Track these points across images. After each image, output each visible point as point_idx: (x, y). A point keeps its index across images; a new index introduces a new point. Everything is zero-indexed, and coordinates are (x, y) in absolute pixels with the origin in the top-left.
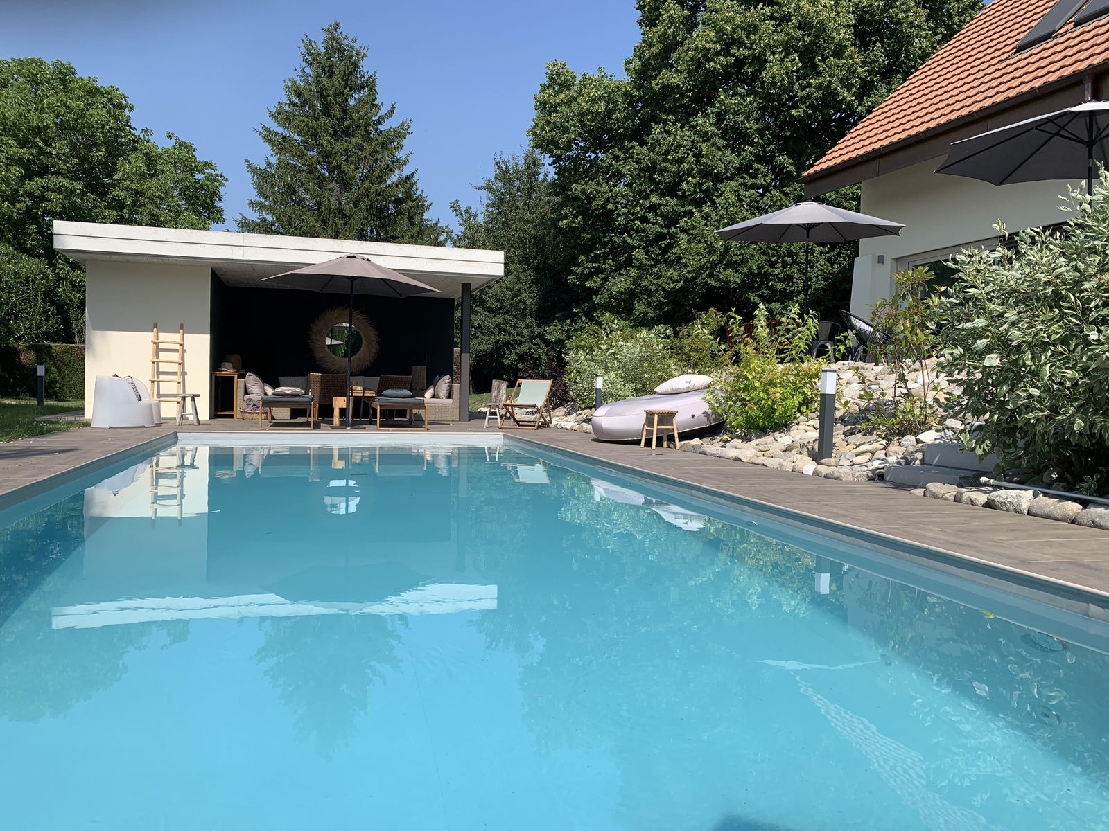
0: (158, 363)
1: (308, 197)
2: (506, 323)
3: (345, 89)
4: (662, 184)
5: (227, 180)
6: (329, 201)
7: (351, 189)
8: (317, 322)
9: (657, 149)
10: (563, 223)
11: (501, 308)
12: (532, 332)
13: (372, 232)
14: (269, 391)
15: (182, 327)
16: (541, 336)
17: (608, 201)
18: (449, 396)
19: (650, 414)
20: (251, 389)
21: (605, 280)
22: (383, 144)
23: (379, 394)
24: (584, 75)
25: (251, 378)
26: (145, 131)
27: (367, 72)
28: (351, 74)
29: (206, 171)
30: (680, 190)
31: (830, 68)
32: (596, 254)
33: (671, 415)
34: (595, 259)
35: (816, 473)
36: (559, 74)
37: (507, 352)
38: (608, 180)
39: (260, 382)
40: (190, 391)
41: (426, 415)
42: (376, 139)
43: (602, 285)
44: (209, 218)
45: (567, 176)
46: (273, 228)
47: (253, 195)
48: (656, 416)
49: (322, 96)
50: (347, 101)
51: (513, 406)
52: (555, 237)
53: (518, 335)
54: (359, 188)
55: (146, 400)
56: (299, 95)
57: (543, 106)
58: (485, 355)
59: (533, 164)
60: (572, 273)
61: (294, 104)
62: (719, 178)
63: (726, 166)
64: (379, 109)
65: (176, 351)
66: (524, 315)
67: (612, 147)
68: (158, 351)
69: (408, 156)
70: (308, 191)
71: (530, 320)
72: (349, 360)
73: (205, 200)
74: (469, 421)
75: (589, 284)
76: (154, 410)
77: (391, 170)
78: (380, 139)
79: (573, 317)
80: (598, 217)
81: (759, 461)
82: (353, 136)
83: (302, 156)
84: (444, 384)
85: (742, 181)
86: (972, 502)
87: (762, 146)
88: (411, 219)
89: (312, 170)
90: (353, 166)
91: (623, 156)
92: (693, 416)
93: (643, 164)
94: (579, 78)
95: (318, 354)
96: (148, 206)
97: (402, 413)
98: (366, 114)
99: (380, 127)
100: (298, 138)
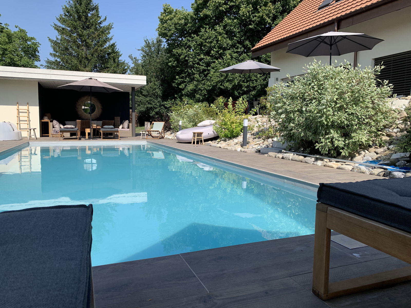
0: (19, 117)
1: (74, 52)
2: (151, 100)
3: (87, 10)
4: (204, 51)
5: (40, 44)
6: (82, 54)
7: (90, 49)
8: (79, 101)
9: (203, 38)
10: (170, 64)
11: (148, 95)
12: (160, 104)
13: (99, 65)
14: (62, 127)
15: (28, 104)
16: (163, 105)
17: (186, 56)
18: (128, 128)
19: (194, 133)
20: (55, 126)
21: (186, 85)
22: (102, 32)
23: (102, 127)
24: (176, 10)
25: (55, 122)
26: (6, 24)
27: (95, 3)
28: (89, 4)
29: (32, 41)
30: (211, 53)
31: (262, 10)
32: (182, 76)
33: (201, 133)
34: (182, 78)
35: (241, 151)
36: (167, 9)
37: (151, 111)
38: (186, 49)
39: (58, 124)
40: (32, 127)
41: (120, 135)
42: (100, 30)
43: (185, 87)
44: (34, 60)
45: (171, 46)
46: (60, 64)
47: (52, 51)
48: (196, 134)
49: (77, 12)
50: (87, 15)
51: (151, 131)
52: (168, 69)
53: (155, 105)
54: (94, 49)
55: (16, 130)
56: (68, 12)
57: (161, 20)
58: (143, 112)
59: (159, 41)
60: (174, 82)
61: (66, 15)
62: (225, 49)
63: (227, 45)
64: (100, 18)
65: (26, 112)
66: (157, 97)
67: (187, 36)
68: (19, 112)
69: (112, 37)
70: (74, 50)
71: (159, 99)
72: (91, 115)
73: (32, 53)
74: (136, 136)
75: (180, 87)
76: (19, 134)
77: (106, 42)
78: (101, 30)
79: (175, 98)
80: (183, 62)
81: (226, 148)
82: (91, 29)
83: (70, 36)
84: (126, 123)
85: (232, 50)
86: (279, 158)
87: (240, 37)
88: (114, 60)
89: (75, 42)
90: (91, 40)
91: (191, 40)
92: (209, 134)
93: (198, 43)
94: (175, 11)
95: (80, 113)
96: (9, 55)
97: (111, 134)
98: (95, 20)
99: (101, 25)
100: (69, 29)
